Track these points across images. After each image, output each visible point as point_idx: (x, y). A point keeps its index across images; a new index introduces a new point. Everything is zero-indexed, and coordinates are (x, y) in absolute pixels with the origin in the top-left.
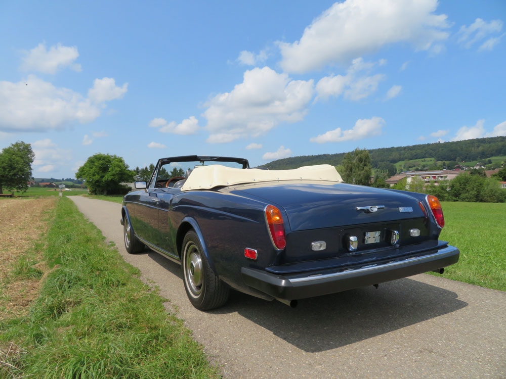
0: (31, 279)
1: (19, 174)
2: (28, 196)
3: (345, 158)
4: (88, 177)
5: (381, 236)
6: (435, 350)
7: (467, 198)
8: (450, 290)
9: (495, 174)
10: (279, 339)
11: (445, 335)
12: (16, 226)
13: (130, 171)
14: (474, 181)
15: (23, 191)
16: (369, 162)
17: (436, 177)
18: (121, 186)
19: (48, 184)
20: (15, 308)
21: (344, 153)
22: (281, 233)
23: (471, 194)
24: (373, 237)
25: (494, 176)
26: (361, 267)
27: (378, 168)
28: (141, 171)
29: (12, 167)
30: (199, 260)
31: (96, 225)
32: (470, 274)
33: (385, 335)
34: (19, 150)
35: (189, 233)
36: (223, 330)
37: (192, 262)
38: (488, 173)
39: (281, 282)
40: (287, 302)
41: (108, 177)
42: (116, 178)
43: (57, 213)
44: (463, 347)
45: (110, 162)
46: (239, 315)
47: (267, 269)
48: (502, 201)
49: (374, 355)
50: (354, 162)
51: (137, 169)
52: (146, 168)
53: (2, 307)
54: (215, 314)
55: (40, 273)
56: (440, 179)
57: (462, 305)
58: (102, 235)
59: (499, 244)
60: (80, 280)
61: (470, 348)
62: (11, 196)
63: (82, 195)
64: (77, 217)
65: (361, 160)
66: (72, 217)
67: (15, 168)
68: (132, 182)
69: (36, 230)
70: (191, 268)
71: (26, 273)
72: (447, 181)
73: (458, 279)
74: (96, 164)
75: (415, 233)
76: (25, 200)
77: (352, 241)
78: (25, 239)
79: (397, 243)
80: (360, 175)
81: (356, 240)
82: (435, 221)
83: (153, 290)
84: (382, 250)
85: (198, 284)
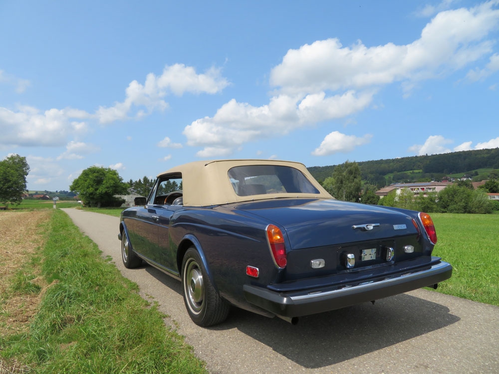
0: (29, 294)
1: (14, 187)
2: (22, 209)
3: (335, 171)
4: (82, 190)
5: (377, 253)
6: (430, 366)
7: (456, 209)
8: (443, 305)
9: (481, 185)
10: (279, 355)
11: (439, 350)
12: (12, 239)
13: (124, 184)
14: (463, 192)
15: (16, 204)
16: (359, 174)
17: (425, 189)
18: (115, 198)
19: (42, 196)
20: (15, 324)
21: (334, 166)
22: (282, 252)
23: (459, 205)
24: (369, 254)
25: (481, 187)
26: (358, 284)
27: (368, 180)
28: (134, 183)
29: (6, 180)
30: (200, 277)
31: (91, 239)
32: (461, 288)
33: (382, 350)
34: (14, 163)
35: (190, 250)
36: (224, 346)
37: (193, 278)
38: (475, 184)
39: (283, 300)
40: (289, 320)
41: (102, 189)
42: (110, 191)
43: (52, 226)
44: (457, 362)
45: (104, 174)
46: (239, 331)
47: (269, 286)
48: (489, 213)
49: (371, 370)
50: (344, 174)
51: (131, 181)
52: (140, 181)
53: (2, 323)
54: (215, 330)
55: (38, 288)
56: (429, 191)
57: (454, 319)
58: (98, 249)
59: (488, 257)
60: (79, 295)
61: (464, 363)
62: (5, 209)
63: (76, 207)
64: (73, 231)
65: (350, 172)
66: (68, 230)
67: (10, 181)
68: (125, 195)
69: (31, 243)
70: (192, 285)
71: (24, 288)
72: (435, 193)
73: (450, 293)
74: (91, 176)
75: (409, 249)
76: (19, 213)
77: (349, 258)
78: (21, 254)
79: (393, 259)
80: (350, 187)
81: (354, 257)
82: (427, 238)
83: (152, 305)
84: (378, 266)
85: (199, 300)
